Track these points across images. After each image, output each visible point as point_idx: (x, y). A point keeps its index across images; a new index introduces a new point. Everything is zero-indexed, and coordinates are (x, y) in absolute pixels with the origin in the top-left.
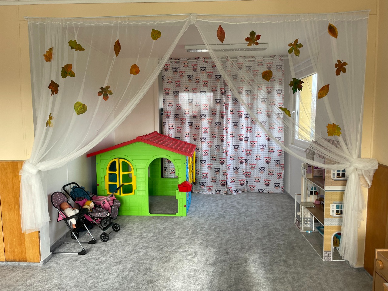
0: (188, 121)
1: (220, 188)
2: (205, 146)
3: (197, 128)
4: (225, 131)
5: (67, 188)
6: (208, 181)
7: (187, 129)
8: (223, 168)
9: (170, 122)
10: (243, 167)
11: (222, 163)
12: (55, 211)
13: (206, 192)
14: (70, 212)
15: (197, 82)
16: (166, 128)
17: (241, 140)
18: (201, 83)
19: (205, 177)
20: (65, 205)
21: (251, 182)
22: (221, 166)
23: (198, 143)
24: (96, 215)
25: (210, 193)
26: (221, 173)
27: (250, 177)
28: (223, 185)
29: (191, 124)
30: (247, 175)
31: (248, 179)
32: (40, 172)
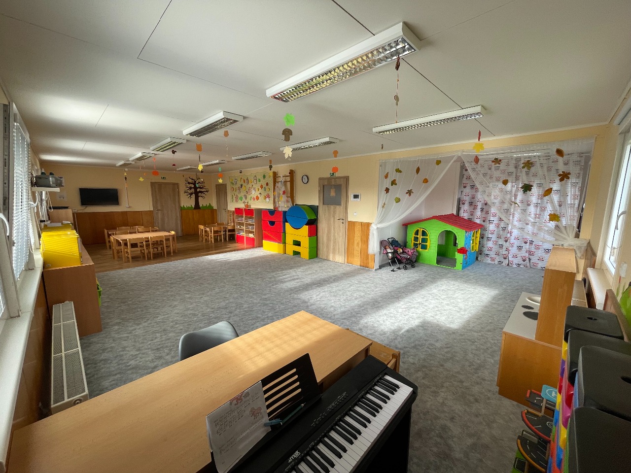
0: (479, 207)
1: (503, 260)
2: (492, 227)
3: (487, 213)
4: (511, 216)
5: (390, 240)
6: (492, 254)
7: (478, 213)
8: (506, 245)
9: (466, 207)
10: (527, 247)
11: (506, 241)
12: (383, 248)
13: (489, 261)
14: (389, 251)
15: (491, 178)
16: (462, 211)
17: (527, 224)
18: (494, 179)
19: (491, 250)
20: (387, 247)
21: (534, 259)
22: (504, 243)
23: (486, 224)
24: (402, 255)
25: (493, 263)
26: (504, 248)
27: (533, 255)
28: (505, 258)
29: (482, 210)
30: (531, 253)
31: (531, 257)
32: (378, 228)
